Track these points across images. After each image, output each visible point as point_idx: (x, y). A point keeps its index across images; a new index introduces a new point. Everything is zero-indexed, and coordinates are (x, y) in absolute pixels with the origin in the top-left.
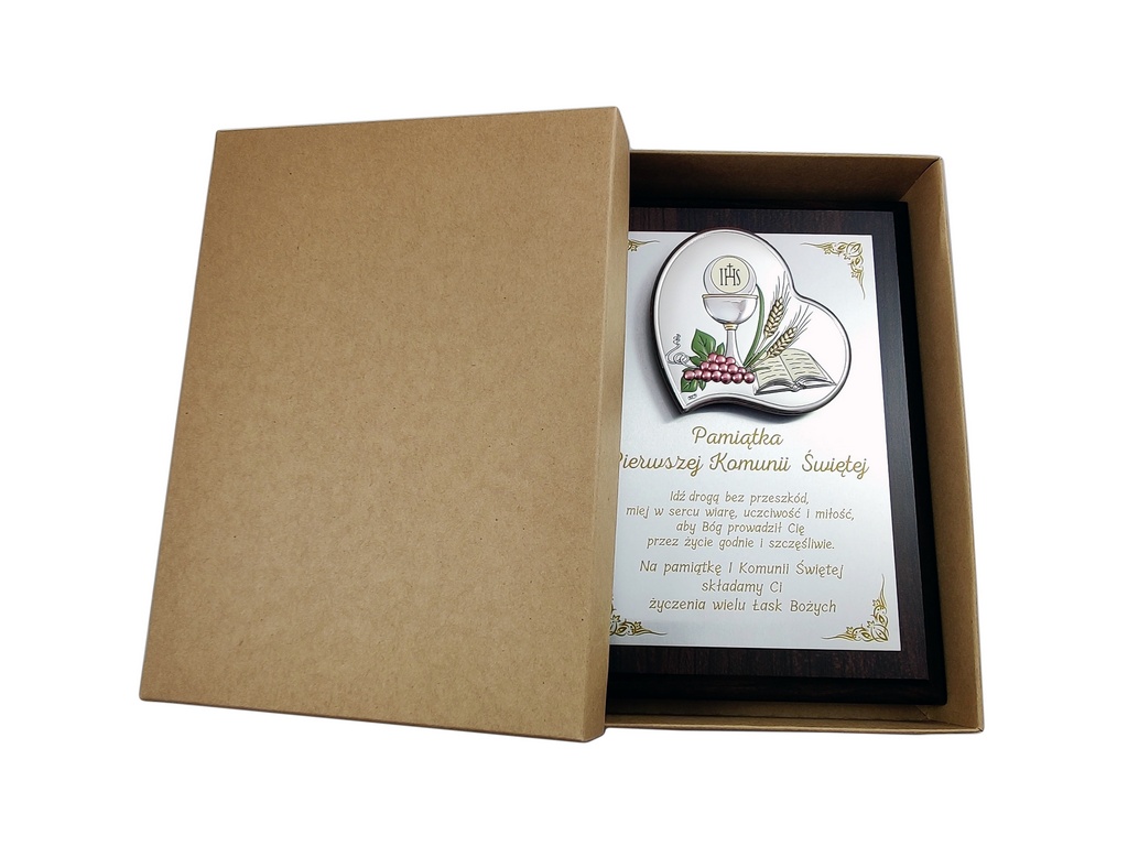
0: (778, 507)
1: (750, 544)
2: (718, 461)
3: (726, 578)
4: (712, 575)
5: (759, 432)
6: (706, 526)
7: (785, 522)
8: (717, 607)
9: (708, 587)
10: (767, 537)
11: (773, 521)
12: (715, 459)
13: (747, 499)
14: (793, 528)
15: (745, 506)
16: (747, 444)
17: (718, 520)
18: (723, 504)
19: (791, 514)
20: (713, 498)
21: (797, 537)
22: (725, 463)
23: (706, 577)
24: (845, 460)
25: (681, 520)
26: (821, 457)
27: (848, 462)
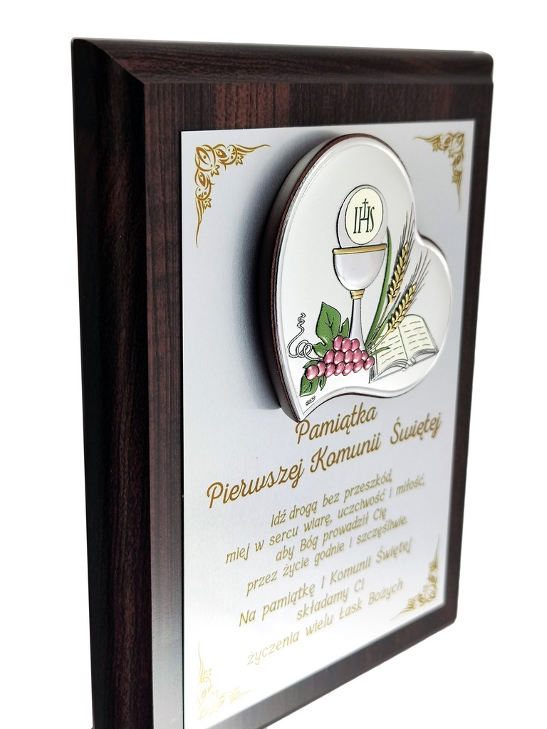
0: (366, 495)
1: (340, 548)
2: (320, 459)
3: (319, 596)
4: (307, 600)
5: (357, 410)
6: (304, 545)
7: (371, 509)
8: (310, 632)
9: (302, 615)
10: (356, 533)
11: (361, 513)
12: (316, 459)
13: (341, 497)
14: (378, 514)
15: (340, 506)
16: (346, 429)
17: (315, 532)
18: (321, 512)
19: (378, 499)
20: (312, 507)
21: (381, 523)
22: (325, 459)
23: (300, 605)
24: (424, 420)
25: (279, 547)
26: (407, 423)
27: (427, 420)
